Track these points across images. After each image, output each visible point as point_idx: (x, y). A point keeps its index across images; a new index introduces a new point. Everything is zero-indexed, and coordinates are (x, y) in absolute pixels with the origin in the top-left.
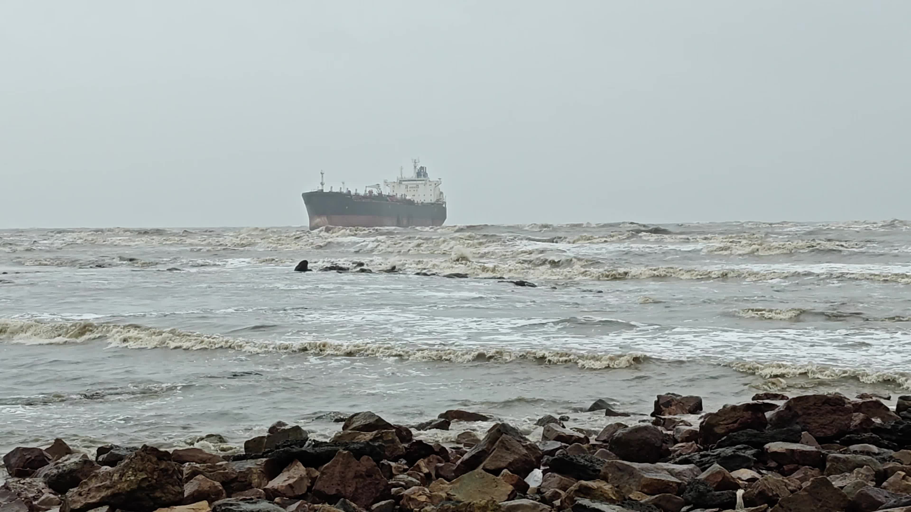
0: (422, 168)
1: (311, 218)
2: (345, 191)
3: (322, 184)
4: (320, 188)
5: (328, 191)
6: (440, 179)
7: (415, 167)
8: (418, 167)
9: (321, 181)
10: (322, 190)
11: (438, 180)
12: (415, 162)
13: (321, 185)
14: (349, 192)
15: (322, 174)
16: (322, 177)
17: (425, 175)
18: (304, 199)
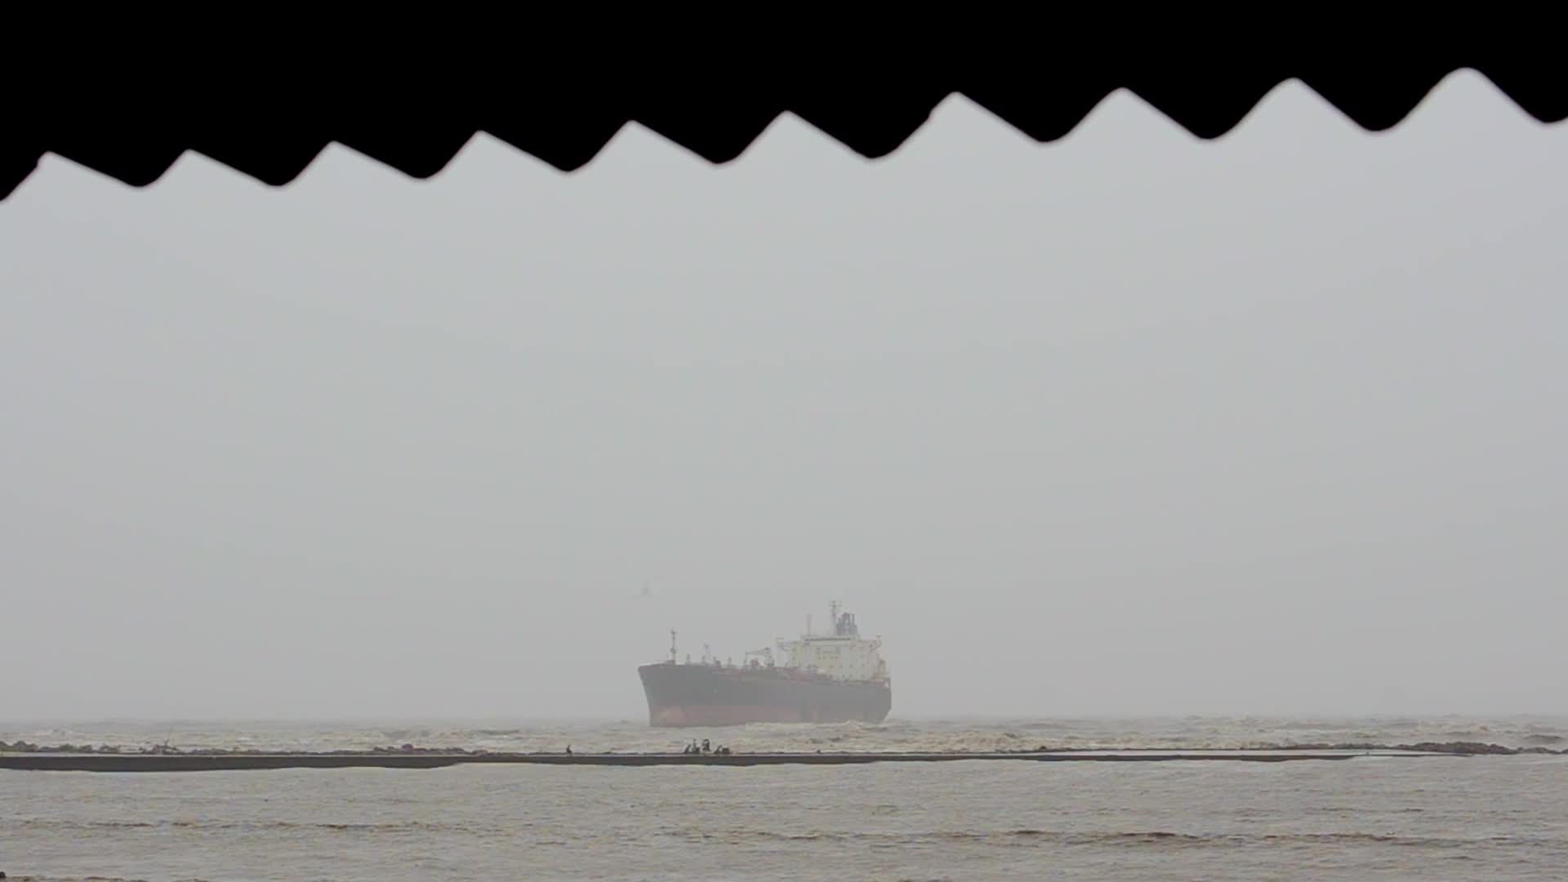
0: (846, 616)
1: (654, 710)
2: (710, 662)
3: (673, 651)
4: (670, 658)
5: (683, 663)
6: (879, 637)
7: (834, 615)
8: (839, 615)
9: (671, 646)
10: (673, 661)
11: (876, 639)
12: (834, 606)
13: (670, 654)
14: (718, 662)
15: (673, 633)
16: (674, 638)
17: (853, 629)
18: (642, 678)
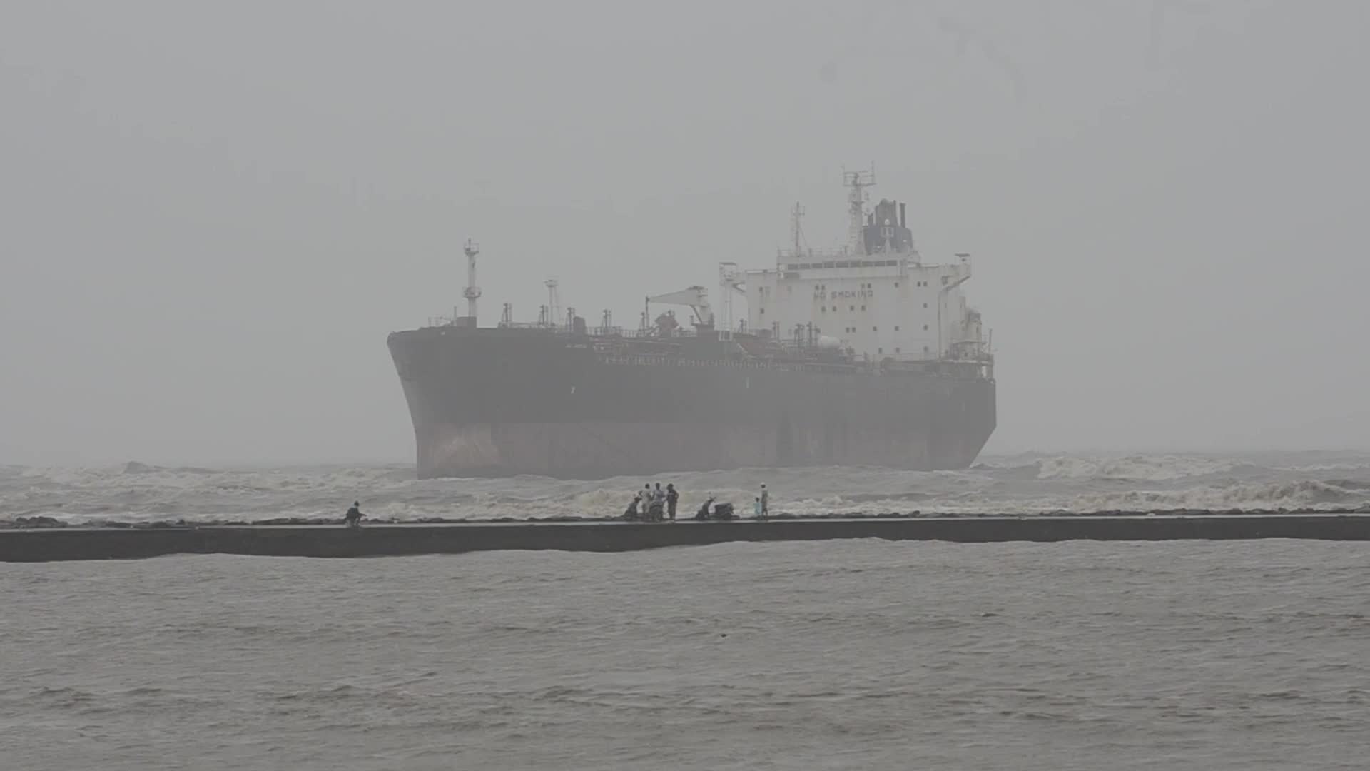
0: (886, 208)
1: (426, 434)
2: (559, 319)
3: (471, 295)
4: (464, 313)
5: (493, 324)
6: (963, 256)
7: (857, 205)
8: (869, 206)
9: (465, 284)
10: (472, 320)
11: (958, 261)
12: (857, 186)
13: (464, 301)
14: (579, 322)
15: (469, 252)
16: (471, 265)
17: (902, 238)
18: (395, 357)
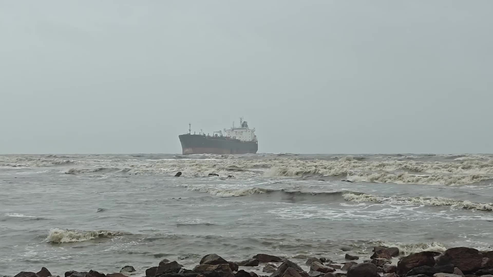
0: (245, 122)
1: (184, 149)
2: (202, 134)
3: (190, 130)
4: (189, 133)
5: (193, 134)
6: (254, 128)
7: (241, 122)
8: (243, 122)
9: (189, 129)
10: (190, 134)
11: (253, 129)
12: (241, 119)
14: (205, 135)
15: (190, 125)
16: (190, 126)
17: (247, 126)
18: (180, 139)
